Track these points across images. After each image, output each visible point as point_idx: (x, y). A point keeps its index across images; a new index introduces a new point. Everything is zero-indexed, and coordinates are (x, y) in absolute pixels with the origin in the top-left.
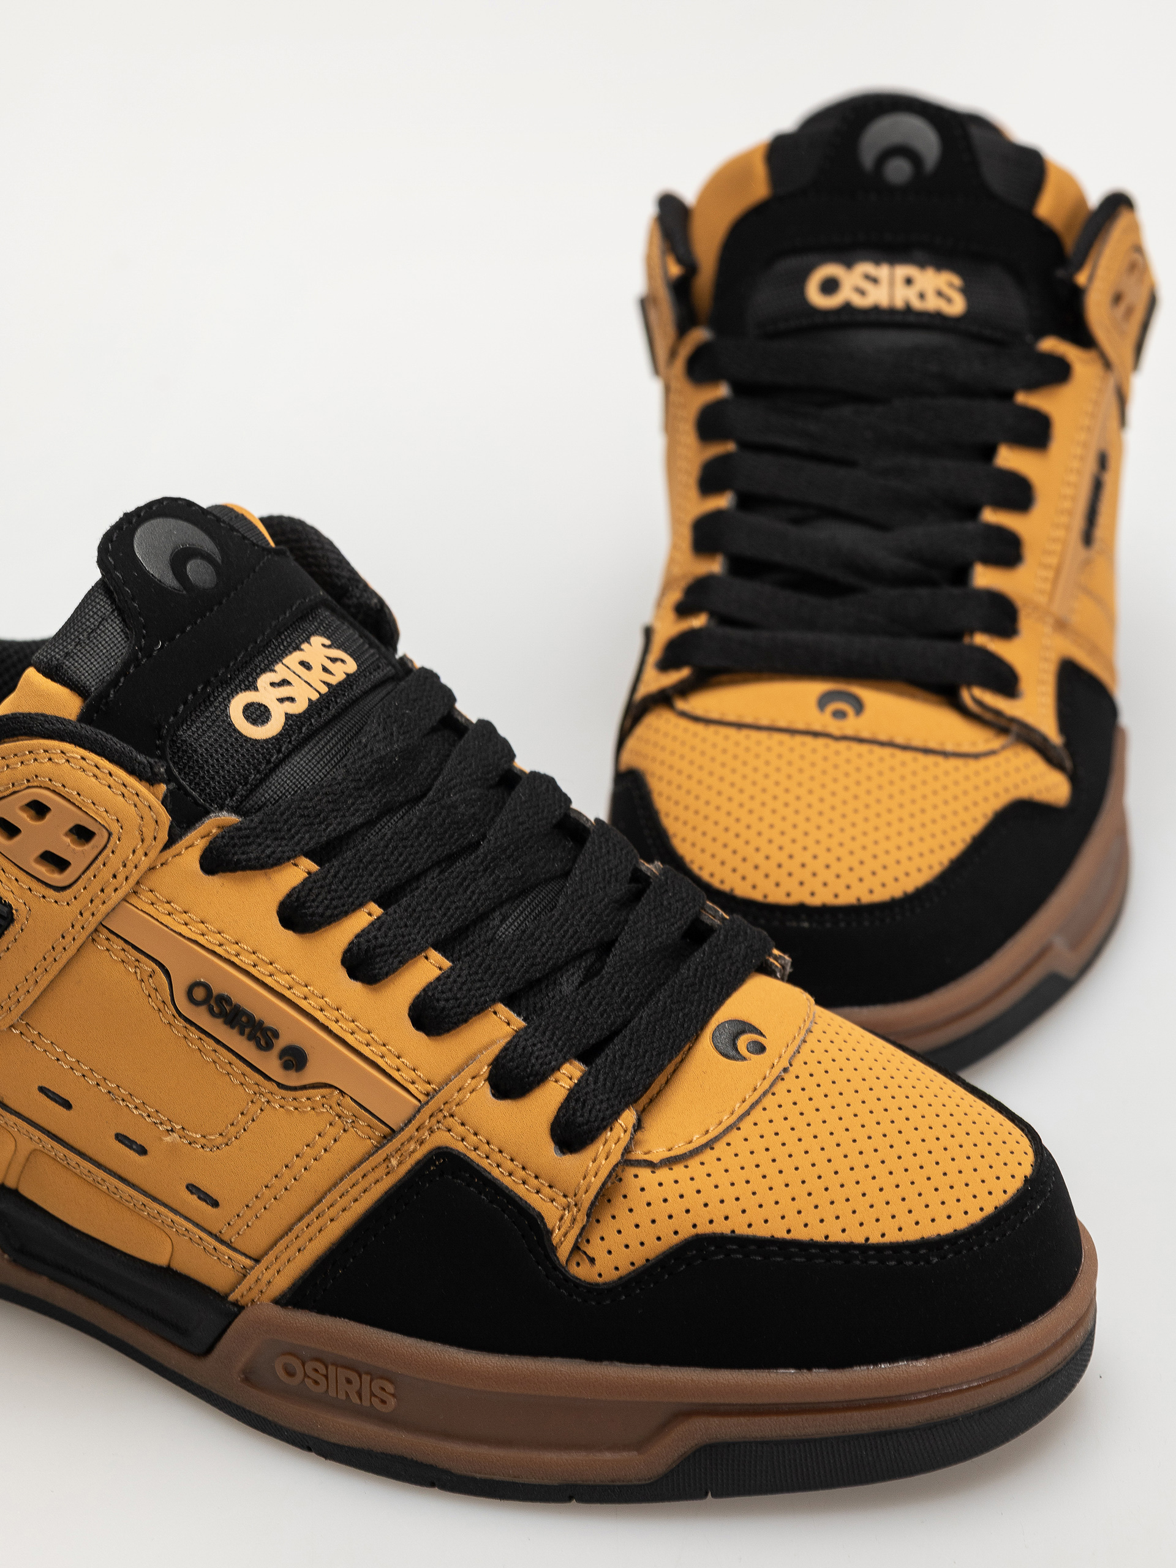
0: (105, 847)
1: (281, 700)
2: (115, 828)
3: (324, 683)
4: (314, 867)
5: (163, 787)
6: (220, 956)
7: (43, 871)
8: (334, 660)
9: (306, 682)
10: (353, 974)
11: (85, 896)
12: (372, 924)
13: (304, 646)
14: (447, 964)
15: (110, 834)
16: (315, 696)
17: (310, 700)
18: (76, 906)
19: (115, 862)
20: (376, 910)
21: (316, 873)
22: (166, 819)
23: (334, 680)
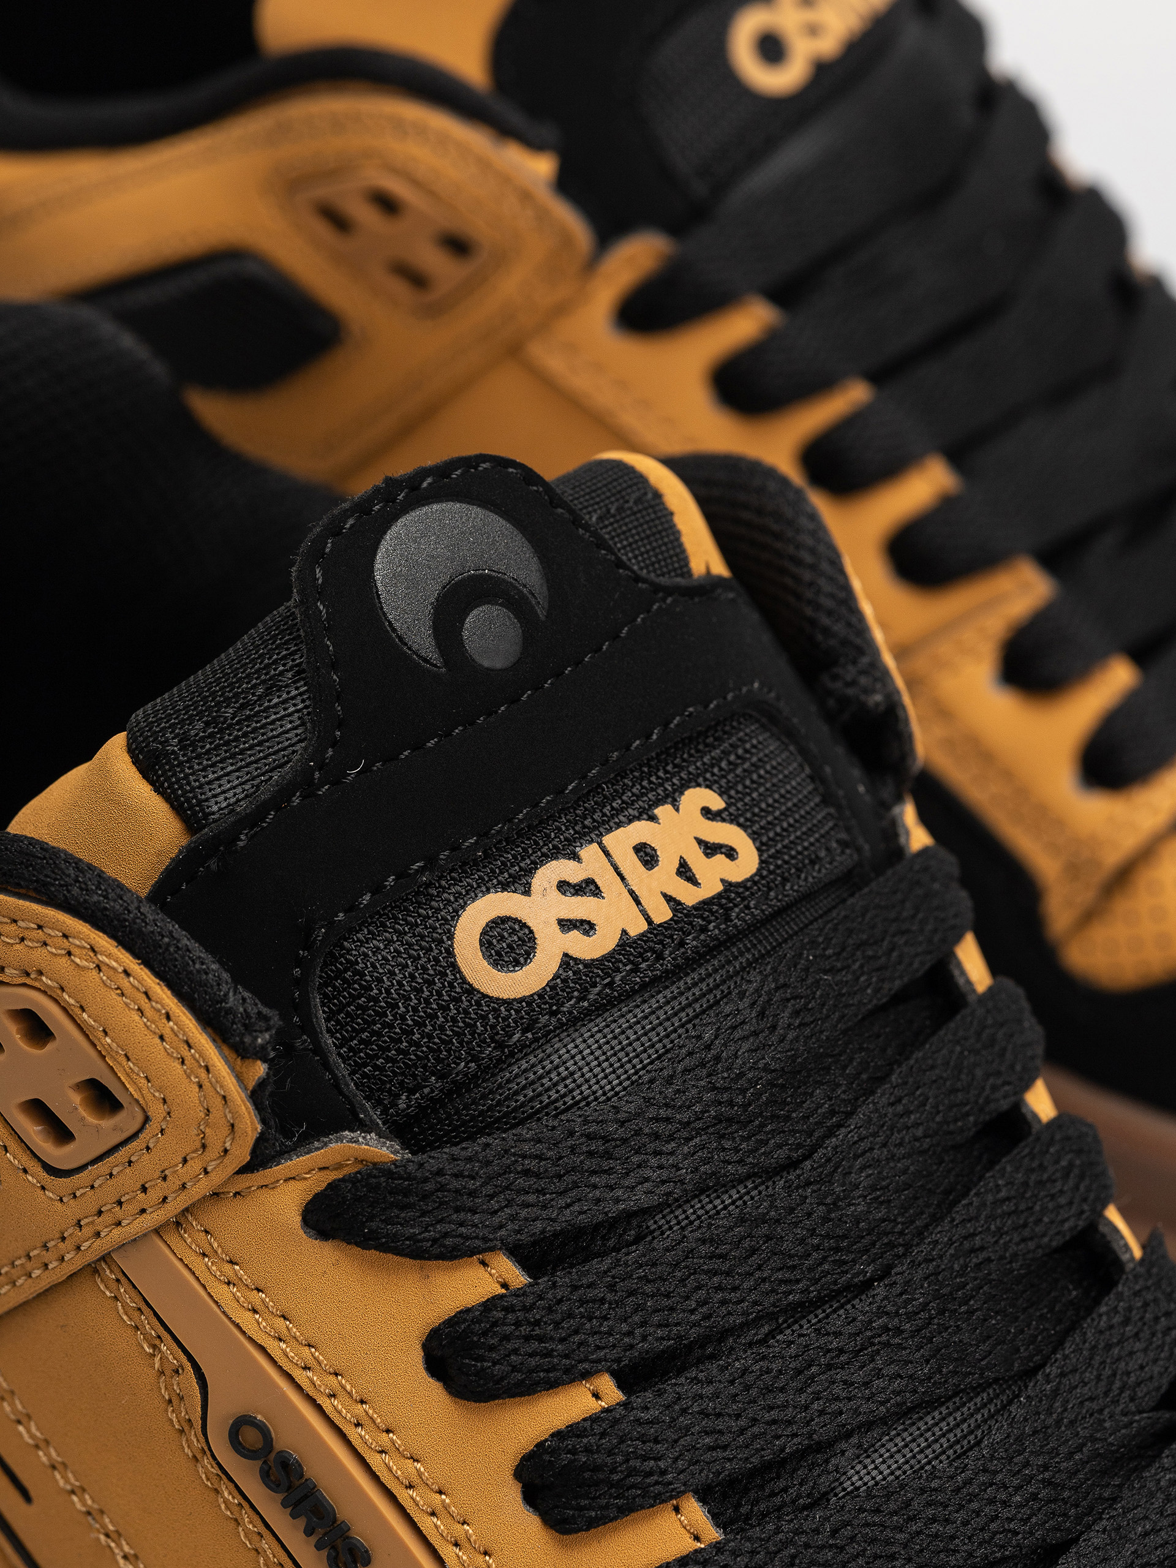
0: (135, 1136)
1: (566, 925)
2: (157, 1111)
3: (668, 899)
4: (518, 1278)
5: (260, 1069)
6: (298, 1388)
7: (33, 1131)
8: (710, 849)
9: (632, 893)
10: (532, 1497)
11: (90, 1202)
12: (594, 1419)
13: (663, 811)
14: (712, 1534)
15: (147, 1119)
16: (637, 927)
17: (624, 932)
18: (72, 1210)
19: (147, 1166)
20: (611, 1392)
21: (520, 1293)
22: (250, 1124)
23: (690, 896)
